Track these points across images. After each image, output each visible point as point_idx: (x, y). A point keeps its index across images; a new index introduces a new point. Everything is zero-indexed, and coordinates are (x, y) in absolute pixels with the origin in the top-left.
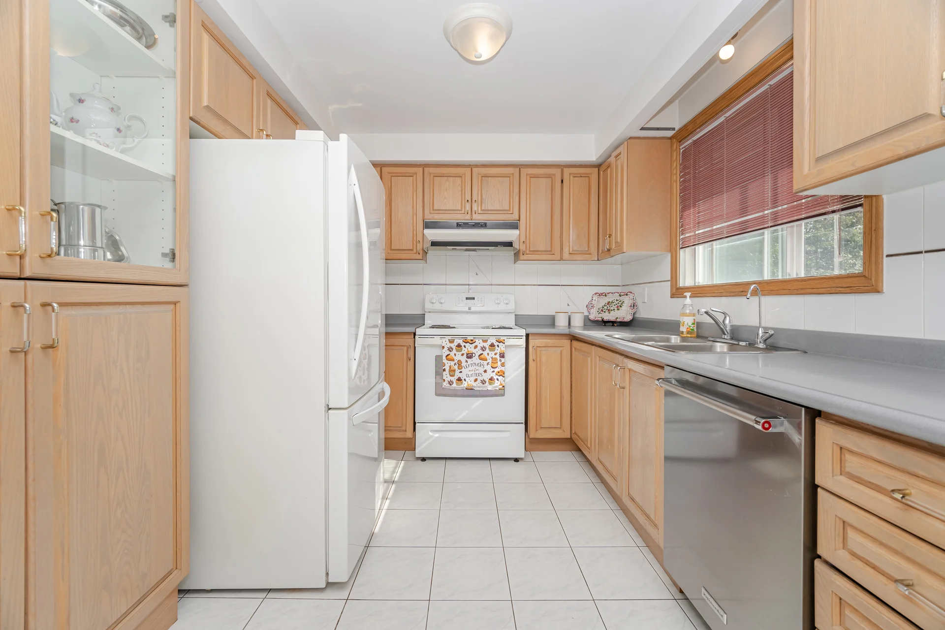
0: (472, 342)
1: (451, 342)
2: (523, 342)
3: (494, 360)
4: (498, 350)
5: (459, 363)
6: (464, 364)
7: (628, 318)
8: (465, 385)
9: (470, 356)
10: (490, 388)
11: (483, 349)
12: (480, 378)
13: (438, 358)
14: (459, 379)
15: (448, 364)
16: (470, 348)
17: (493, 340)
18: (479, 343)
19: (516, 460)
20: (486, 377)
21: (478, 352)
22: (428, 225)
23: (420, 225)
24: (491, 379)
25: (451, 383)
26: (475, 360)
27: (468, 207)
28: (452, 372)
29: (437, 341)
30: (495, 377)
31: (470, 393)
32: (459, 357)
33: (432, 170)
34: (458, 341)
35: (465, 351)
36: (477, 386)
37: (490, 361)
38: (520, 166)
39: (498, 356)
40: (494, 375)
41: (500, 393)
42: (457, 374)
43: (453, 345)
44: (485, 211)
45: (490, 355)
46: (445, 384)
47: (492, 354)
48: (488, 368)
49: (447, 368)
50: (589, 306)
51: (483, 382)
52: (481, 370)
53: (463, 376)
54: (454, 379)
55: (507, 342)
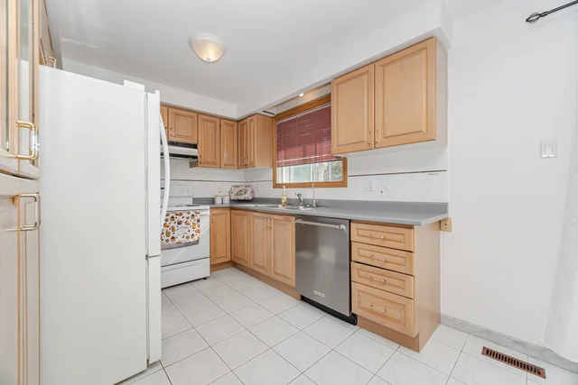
0: (181, 214)
1: (168, 215)
3: (194, 224)
4: (196, 218)
5: (173, 228)
6: (176, 228)
7: (251, 198)
8: (177, 240)
9: (179, 223)
10: (192, 240)
11: (188, 218)
12: (186, 236)
14: (173, 238)
15: (165, 230)
16: (180, 218)
17: (192, 213)
18: (185, 215)
19: (205, 279)
20: (190, 234)
21: (184, 220)
24: (192, 235)
25: (167, 241)
26: (183, 225)
28: (168, 234)
30: (195, 233)
31: (180, 245)
32: (172, 224)
34: (172, 214)
35: (176, 220)
36: (184, 240)
37: (191, 224)
38: (199, 113)
39: (196, 221)
41: (197, 242)
42: (172, 235)
43: (169, 218)
44: (177, 136)
45: (191, 221)
46: (164, 242)
47: (193, 221)
48: (191, 229)
49: (165, 232)
50: (230, 192)
51: (188, 237)
52: (187, 231)
53: (175, 236)
54: (169, 238)
55: (201, 213)
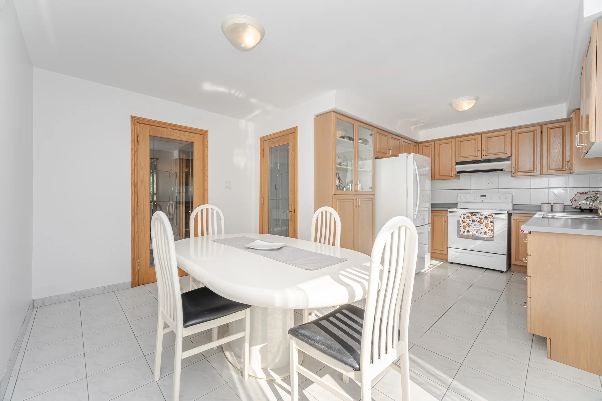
0: (475, 215)
1: (464, 215)
2: (506, 216)
3: (487, 224)
4: (489, 220)
5: (468, 224)
6: (470, 224)
8: (471, 233)
9: (474, 221)
10: (485, 236)
11: (481, 218)
12: (479, 231)
13: (458, 222)
14: (468, 231)
15: (462, 224)
16: (474, 218)
17: (487, 215)
18: (479, 216)
19: (502, 272)
20: (483, 231)
21: (478, 219)
22: (458, 163)
23: (454, 163)
24: (485, 232)
25: (464, 232)
26: (477, 223)
27: (479, 153)
28: (465, 227)
29: (458, 214)
30: (488, 232)
31: (474, 237)
32: (468, 221)
33: (459, 139)
34: (467, 215)
35: (471, 219)
36: (478, 235)
37: (485, 224)
38: (511, 129)
39: (489, 222)
40: (487, 230)
41: (491, 239)
42: (467, 229)
43: (465, 216)
44: (490, 154)
45: (484, 221)
46: (462, 232)
47: (486, 221)
48: (484, 227)
49: (462, 225)
50: (573, 200)
51: (481, 233)
52: (480, 228)
53: (470, 230)
54: (466, 231)
55: (495, 216)
